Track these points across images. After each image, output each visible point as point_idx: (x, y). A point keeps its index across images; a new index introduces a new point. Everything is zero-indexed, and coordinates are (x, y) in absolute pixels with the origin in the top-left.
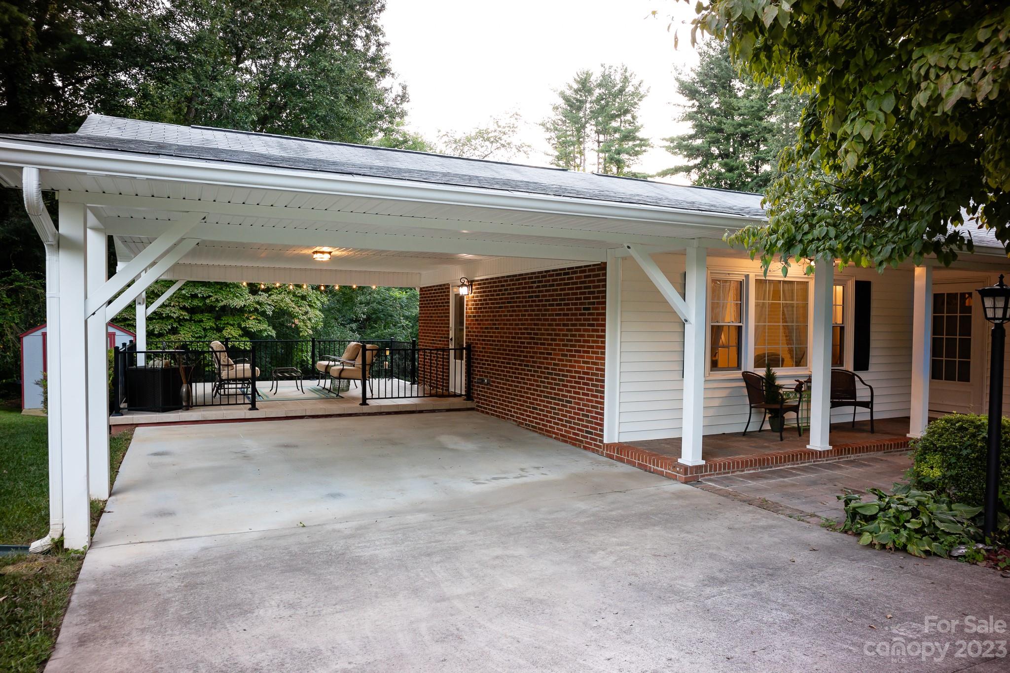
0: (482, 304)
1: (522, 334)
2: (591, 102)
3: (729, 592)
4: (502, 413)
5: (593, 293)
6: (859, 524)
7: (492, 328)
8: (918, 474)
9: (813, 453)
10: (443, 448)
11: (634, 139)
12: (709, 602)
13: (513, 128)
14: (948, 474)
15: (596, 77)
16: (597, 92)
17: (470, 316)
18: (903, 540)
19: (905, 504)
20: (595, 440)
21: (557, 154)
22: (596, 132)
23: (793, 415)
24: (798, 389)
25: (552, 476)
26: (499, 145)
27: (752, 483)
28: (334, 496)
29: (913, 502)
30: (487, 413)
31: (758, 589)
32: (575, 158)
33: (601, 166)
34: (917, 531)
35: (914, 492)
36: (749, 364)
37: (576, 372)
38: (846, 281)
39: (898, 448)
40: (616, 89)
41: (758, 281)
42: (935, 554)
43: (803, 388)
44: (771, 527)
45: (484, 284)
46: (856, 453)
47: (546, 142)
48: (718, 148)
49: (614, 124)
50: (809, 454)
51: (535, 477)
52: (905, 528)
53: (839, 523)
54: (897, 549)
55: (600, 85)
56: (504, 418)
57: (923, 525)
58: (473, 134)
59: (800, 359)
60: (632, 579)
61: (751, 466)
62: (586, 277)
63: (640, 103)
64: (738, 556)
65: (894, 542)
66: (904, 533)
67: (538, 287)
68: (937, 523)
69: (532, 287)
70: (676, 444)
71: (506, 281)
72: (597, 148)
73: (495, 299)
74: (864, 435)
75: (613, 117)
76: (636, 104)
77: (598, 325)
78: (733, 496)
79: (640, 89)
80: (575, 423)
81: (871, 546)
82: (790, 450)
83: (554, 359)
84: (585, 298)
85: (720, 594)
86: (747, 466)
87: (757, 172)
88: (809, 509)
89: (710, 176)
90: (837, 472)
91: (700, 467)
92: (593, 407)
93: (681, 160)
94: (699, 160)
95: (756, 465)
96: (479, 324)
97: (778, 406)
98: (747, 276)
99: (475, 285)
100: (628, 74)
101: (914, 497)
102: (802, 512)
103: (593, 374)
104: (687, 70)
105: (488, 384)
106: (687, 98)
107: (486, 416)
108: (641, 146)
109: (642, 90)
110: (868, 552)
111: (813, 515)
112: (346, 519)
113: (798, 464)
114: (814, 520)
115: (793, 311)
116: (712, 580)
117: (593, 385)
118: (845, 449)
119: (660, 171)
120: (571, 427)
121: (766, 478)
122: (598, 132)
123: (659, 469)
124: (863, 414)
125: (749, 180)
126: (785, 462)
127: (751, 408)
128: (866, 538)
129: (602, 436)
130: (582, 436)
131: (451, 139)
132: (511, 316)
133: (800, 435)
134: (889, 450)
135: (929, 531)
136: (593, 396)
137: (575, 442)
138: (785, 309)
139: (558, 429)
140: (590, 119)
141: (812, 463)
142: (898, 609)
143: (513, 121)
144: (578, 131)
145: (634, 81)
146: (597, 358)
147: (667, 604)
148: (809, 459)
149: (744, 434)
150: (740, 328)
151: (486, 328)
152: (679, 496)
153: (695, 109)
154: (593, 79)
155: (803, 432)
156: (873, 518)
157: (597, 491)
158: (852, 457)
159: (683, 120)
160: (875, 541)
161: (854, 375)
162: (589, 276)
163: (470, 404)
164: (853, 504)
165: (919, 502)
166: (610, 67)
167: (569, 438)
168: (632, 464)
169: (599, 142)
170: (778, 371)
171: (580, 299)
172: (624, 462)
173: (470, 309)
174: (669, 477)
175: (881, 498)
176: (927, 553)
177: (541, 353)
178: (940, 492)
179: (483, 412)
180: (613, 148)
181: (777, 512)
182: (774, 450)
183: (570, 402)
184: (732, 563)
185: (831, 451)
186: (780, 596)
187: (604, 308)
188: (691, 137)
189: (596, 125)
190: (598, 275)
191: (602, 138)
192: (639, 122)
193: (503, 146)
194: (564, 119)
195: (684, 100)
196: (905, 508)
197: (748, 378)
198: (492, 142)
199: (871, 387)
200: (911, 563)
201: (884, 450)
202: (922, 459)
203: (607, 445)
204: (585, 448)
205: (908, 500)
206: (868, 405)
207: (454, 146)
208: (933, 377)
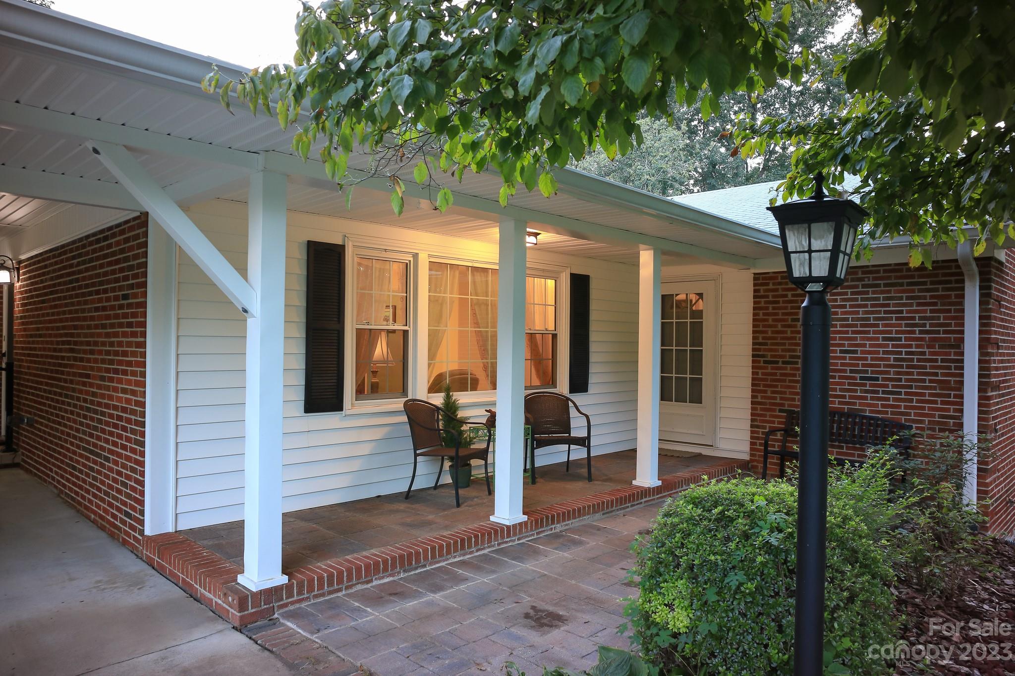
5: (133, 267)
9: (496, 531)
20: (135, 529)
36: (420, 388)
38: (559, 273)
39: (621, 504)
41: (433, 266)
46: (564, 520)
50: (490, 534)
61: (385, 569)
67: (78, 264)
69: (73, 266)
74: (579, 485)
77: (137, 324)
80: (113, 497)
82: (462, 527)
84: (124, 278)
86: (376, 572)
91: (277, 589)
92: (132, 470)
97: (452, 453)
98: (416, 256)
103: (131, 412)
113: (472, 553)
115: (487, 310)
117: (131, 431)
118: (547, 517)
120: (109, 504)
124: (578, 453)
126: (449, 553)
127: (416, 455)
129: (142, 522)
130: (121, 521)
134: (610, 509)
137: (113, 530)
138: (476, 308)
141: (497, 547)
146: (136, 383)
148: (490, 541)
150: (405, 333)
158: (558, 528)
161: (568, 399)
162: (129, 239)
163: (9, 457)
167: (108, 522)
170: (462, 398)
171: (119, 280)
183: (108, 460)
185: (526, 523)
187: (145, 294)
190: (138, 236)
197: (413, 409)
199: (587, 417)
201: (603, 510)
206: (584, 442)
208: (663, 398)
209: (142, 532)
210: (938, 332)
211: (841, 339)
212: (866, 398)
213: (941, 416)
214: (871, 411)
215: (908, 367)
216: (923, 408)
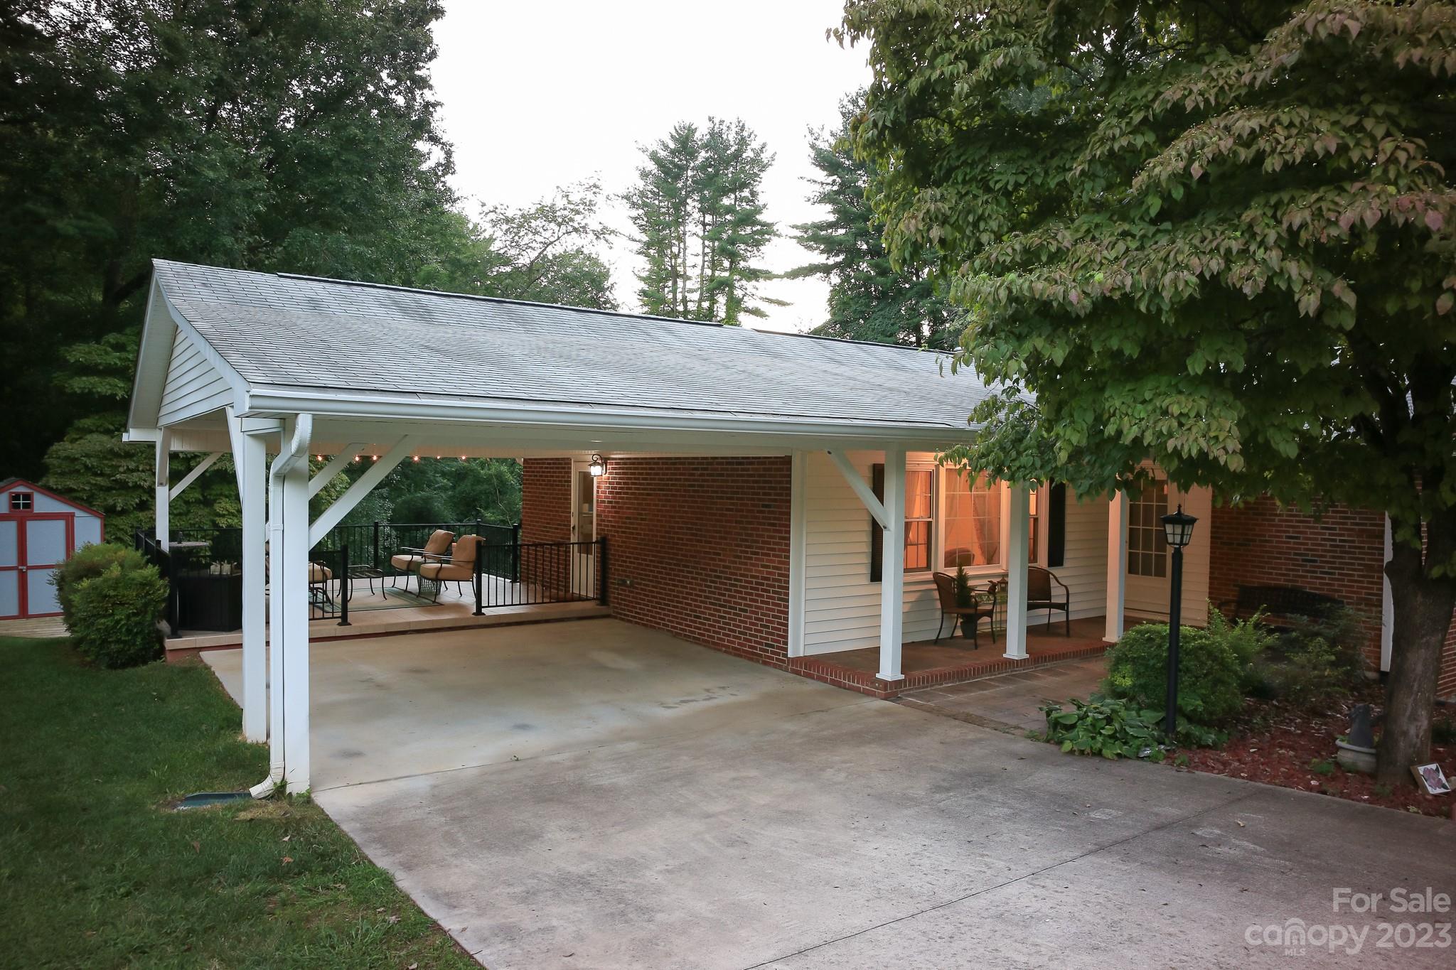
0: (620, 488)
1: (680, 528)
2: (693, 169)
3: (955, 796)
4: (651, 621)
5: (775, 488)
6: (1061, 733)
7: (637, 519)
8: (1112, 684)
9: (1010, 662)
10: (603, 668)
11: (755, 223)
12: (942, 804)
13: (590, 206)
14: (1138, 683)
15: (702, 133)
16: (703, 154)
17: (604, 502)
18: (1099, 745)
19: (1101, 713)
20: (778, 654)
21: (645, 238)
22: (700, 210)
23: (986, 619)
24: (992, 591)
25: (743, 696)
26: (570, 229)
27: (952, 697)
28: (523, 727)
29: (1107, 710)
30: (630, 621)
31: (980, 793)
32: (671, 246)
33: (706, 258)
34: (1111, 737)
35: (1108, 701)
36: (940, 566)
37: (753, 577)
39: (1093, 654)
40: (729, 152)
41: (948, 472)
42: (1125, 757)
43: (998, 589)
44: (981, 740)
45: (625, 464)
46: (1053, 660)
47: (631, 222)
48: (867, 243)
49: (726, 201)
50: (1006, 663)
51: (724, 698)
52: (1101, 734)
53: (1041, 734)
54: (1094, 754)
55: (706, 146)
56: (654, 627)
57: (1116, 731)
58: (532, 211)
59: (991, 557)
60: (869, 791)
61: (950, 678)
62: (765, 469)
63: (762, 175)
64: (956, 767)
65: (1091, 748)
66: (1100, 739)
67: (701, 475)
68: (1128, 729)
69: (693, 475)
70: (873, 655)
71: (657, 464)
72: (701, 234)
73: (640, 484)
74: (1060, 639)
75: (725, 192)
76: (757, 175)
77: (780, 525)
78: (938, 712)
79: (762, 155)
80: (751, 635)
81: (1072, 752)
82: (986, 659)
83: (724, 561)
84: (765, 494)
85: (948, 798)
86: (945, 679)
87: (918, 277)
88: (1013, 722)
89: (856, 280)
90: (1035, 683)
91: (899, 681)
92: (774, 616)
93: (818, 258)
94: (840, 258)
95: (954, 677)
96: (616, 512)
97: (971, 611)
98: (937, 466)
99: (611, 464)
100: (745, 134)
101: (1108, 705)
102: (1006, 724)
103: (775, 580)
104: (826, 135)
105: (632, 585)
106: (825, 173)
107: (630, 624)
108: (762, 233)
109: (765, 157)
110: (1069, 759)
111: (1017, 727)
112: (558, 750)
113: (996, 675)
114: (1017, 732)
115: (984, 502)
116: (938, 789)
117: (774, 592)
118: (1043, 657)
119: (789, 270)
120: (746, 640)
121: (965, 691)
122: (703, 211)
123: (856, 685)
124: (1058, 617)
125: (907, 286)
126: (983, 672)
127: (943, 613)
128: (1067, 746)
129: (786, 650)
130: (761, 650)
131: (501, 216)
132: (663, 506)
133: (994, 642)
134: (1085, 656)
135: (1120, 737)
136: (774, 604)
137: (752, 657)
138: (976, 501)
139: (728, 641)
140: (693, 191)
141: (1010, 673)
142: (1095, 800)
143: (590, 196)
144: (677, 209)
145: (755, 145)
146: (780, 562)
147: (906, 808)
148: (1006, 668)
149: (937, 642)
150: (929, 524)
151: (627, 518)
152: (882, 713)
153: (835, 188)
154: (697, 136)
155: (998, 637)
156: (1073, 726)
157: (798, 710)
158: (1049, 665)
159: (820, 202)
160: (1075, 748)
161: (1048, 572)
162: (770, 469)
163: (604, 610)
164: (1054, 715)
165: (1113, 711)
166: (722, 122)
167: (744, 651)
168: (824, 680)
169: (704, 224)
170: (970, 570)
171: (758, 494)
172: (813, 678)
173: (605, 492)
174: (868, 694)
175: (1079, 707)
176: (1119, 755)
177: (706, 553)
178: (1131, 700)
179: (623, 619)
180: (725, 236)
181: (982, 725)
182: (968, 659)
183: (746, 611)
184: (951, 773)
185: (1029, 659)
186: (1000, 798)
187: (789, 507)
188: (831, 225)
189: (701, 201)
190: (781, 470)
191: (708, 218)
192: (761, 200)
193: (576, 230)
194: (655, 190)
195: (821, 175)
196: (1101, 717)
197: (939, 579)
198: (559, 225)
199: (1066, 587)
200: (1105, 766)
201: (1079, 656)
202: (1115, 668)
203: (793, 659)
204: (765, 663)
205: (1103, 708)
206: (1063, 607)
207: (505, 227)
208: (1130, 571)
209: (786, 655)
210: (1366, 525)
211: (1287, 526)
212: (1306, 577)
213: (1366, 594)
214: (1311, 588)
215: (1341, 552)
216: (1353, 586)
